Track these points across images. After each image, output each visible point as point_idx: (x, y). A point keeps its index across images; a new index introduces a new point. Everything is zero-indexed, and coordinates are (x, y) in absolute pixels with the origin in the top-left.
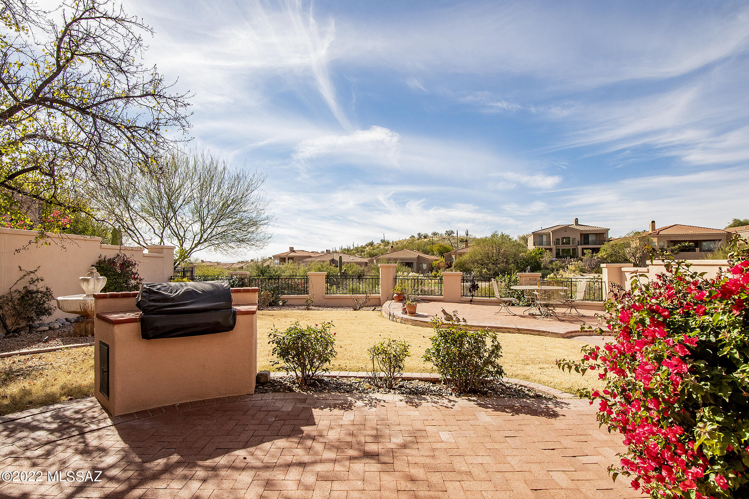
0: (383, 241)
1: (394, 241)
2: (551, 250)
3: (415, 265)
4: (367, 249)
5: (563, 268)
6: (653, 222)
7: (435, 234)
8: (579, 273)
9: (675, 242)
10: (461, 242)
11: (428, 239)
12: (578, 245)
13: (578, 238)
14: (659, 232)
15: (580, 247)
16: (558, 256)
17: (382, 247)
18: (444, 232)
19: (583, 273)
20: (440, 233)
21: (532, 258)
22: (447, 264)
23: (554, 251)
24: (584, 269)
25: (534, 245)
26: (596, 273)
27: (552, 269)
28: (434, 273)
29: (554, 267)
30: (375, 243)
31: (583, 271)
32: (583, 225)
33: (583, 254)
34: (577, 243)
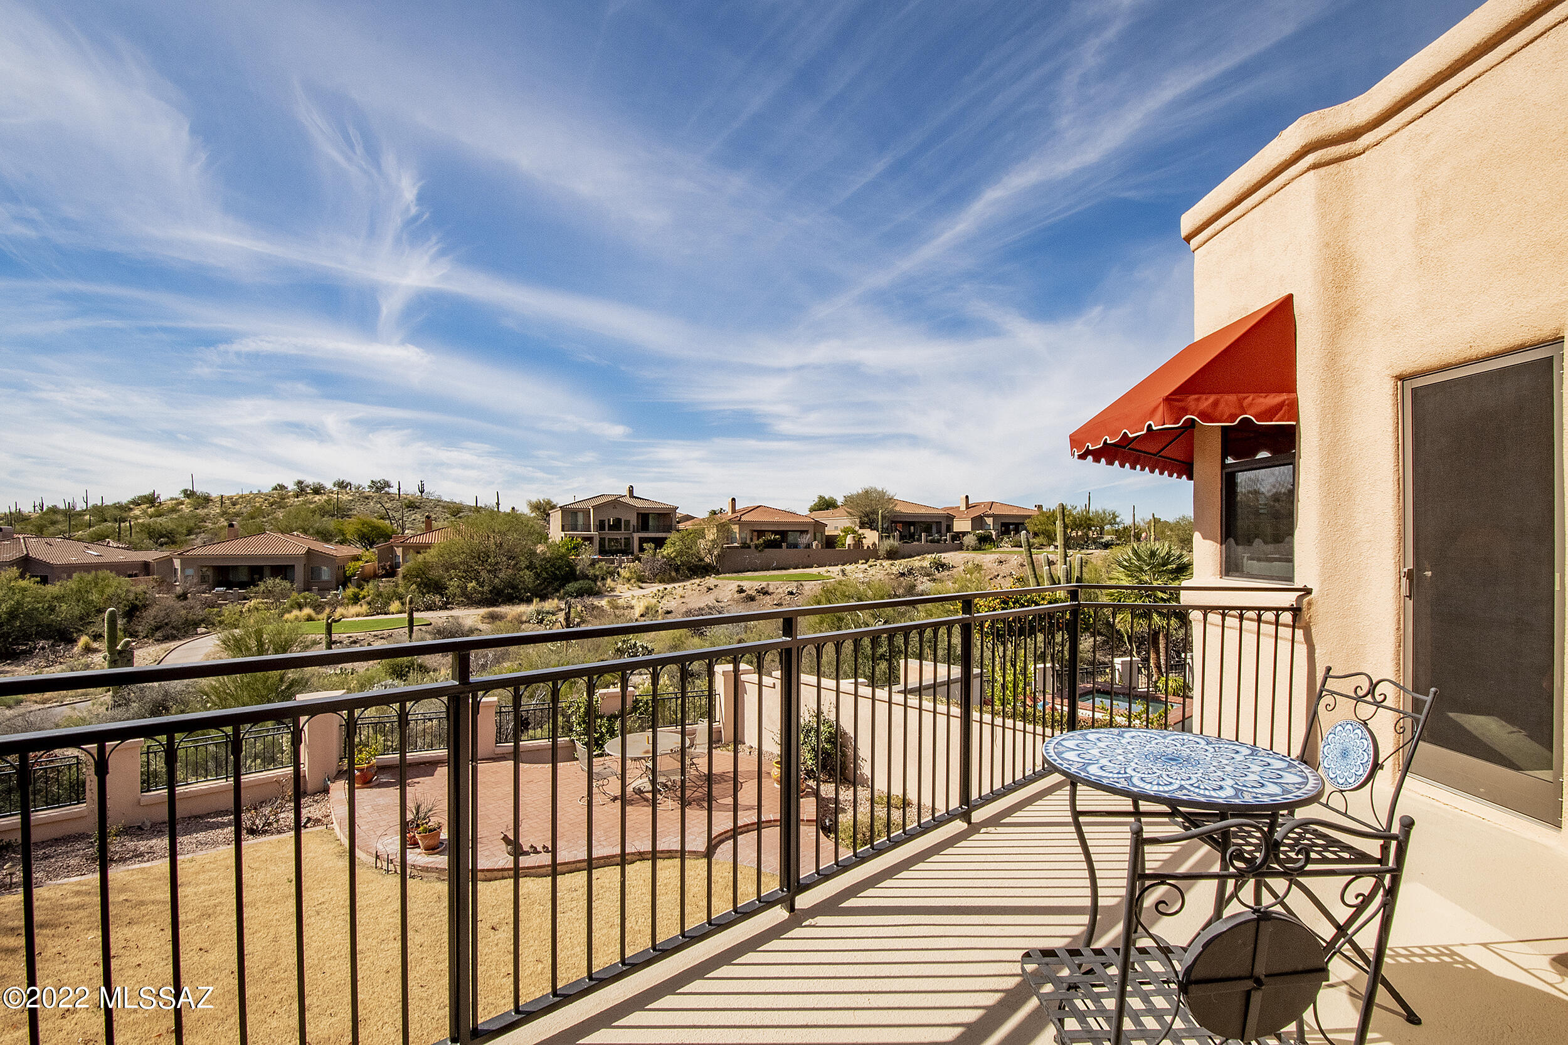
0: (189, 494)
1: (227, 494)
2: (590, 539)
3: (299, 573)
4: (137, 512)
5: (611, 574)
6: (733, 499)
7: (342, 485)
8: (637, 583)
9: (761, 533)
10: (408, 507)
11: (325, 497)
12: (634, 532)
13: (634, 521)
14: (740, 518)
15: (636, 536)
16: (602, 551)
17: (186, 509)
18: (365, 483)
19: (643, 583)
20: (355, 482)
21: (562, 557)
22: (384, 568)
23: (596, 541)
24: (643, 576)
25: (563, 530)
26: (660, 582)
27: (595, 576)
28: (351, 590)
29: (597, 573)
30: (162, 499)
31: (641, 579)
32: (641, 499)
33: (642, 550)
34: (631, 529)
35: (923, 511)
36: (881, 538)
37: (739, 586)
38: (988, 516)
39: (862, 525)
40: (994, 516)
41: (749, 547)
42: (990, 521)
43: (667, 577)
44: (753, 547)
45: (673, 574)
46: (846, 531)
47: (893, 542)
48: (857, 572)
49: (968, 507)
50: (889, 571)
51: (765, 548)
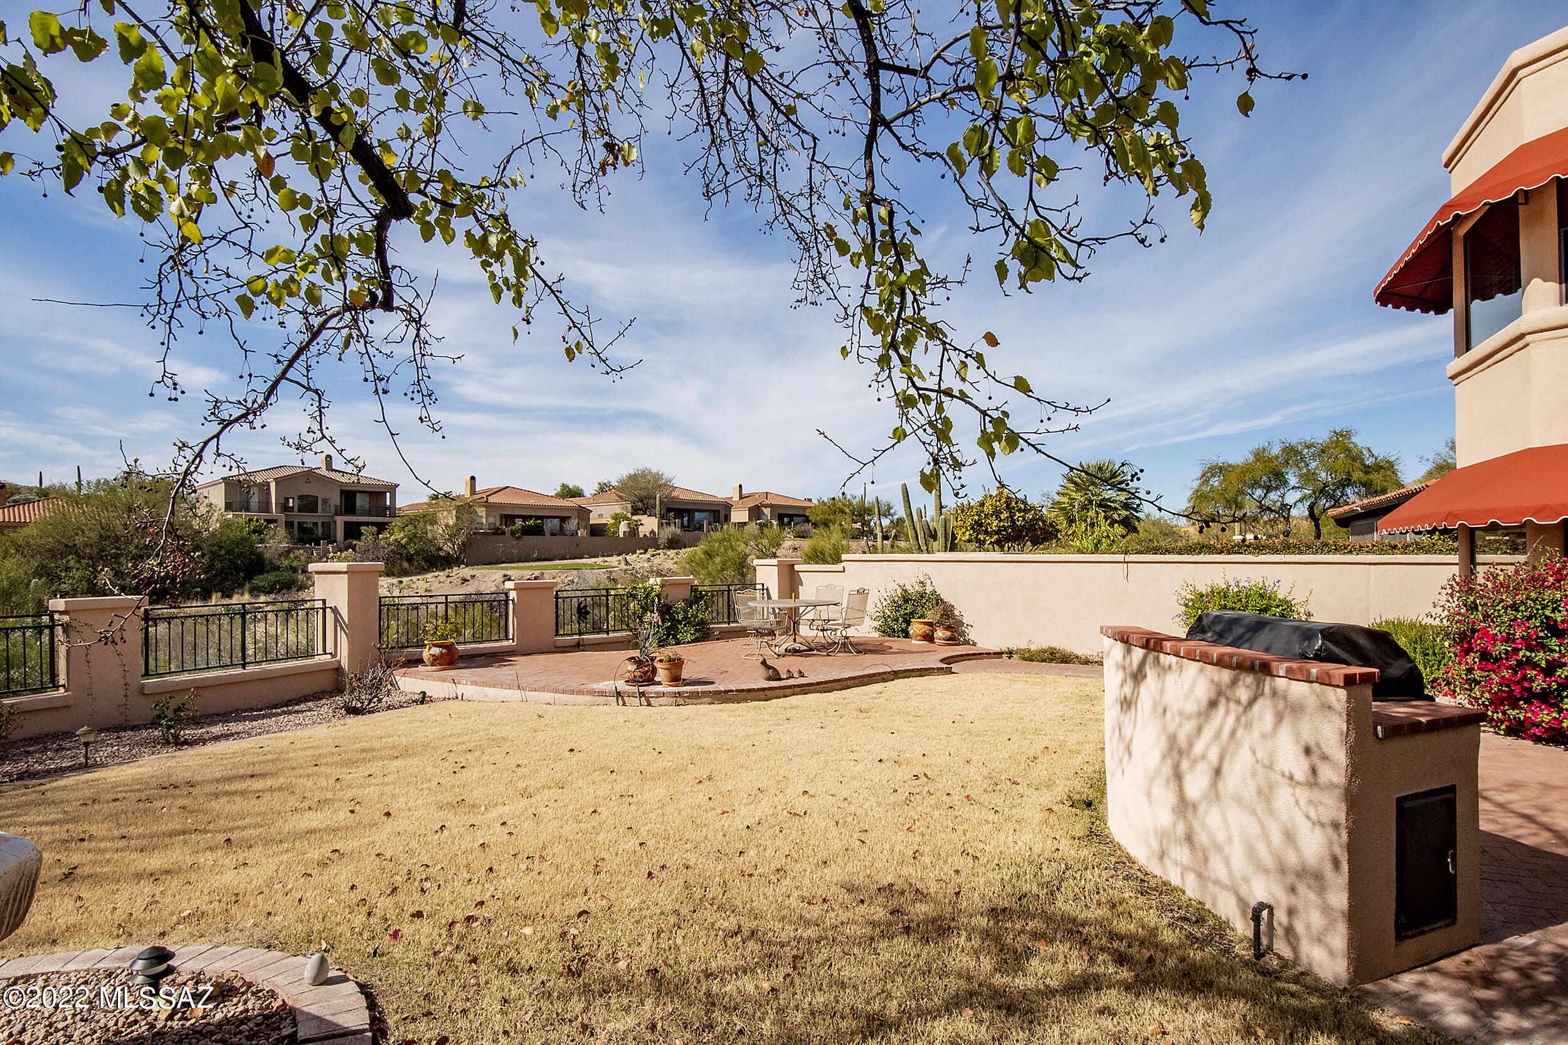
2: (273, 522)
6: (473, 478)
12: (336, 514)
13: (336, 500)
14: (484, 499)
15: (340, 520)
16: (294, 537)
21: (243, 541)
23: (283, 525)
25: (228, 510)
32: (342, 472)
33: (355, 536)
34: (333, 511)
35: (700, 498)
36: (661, 525)
37: (505, 576)
38: (766, 506)
39: (635, 512)
40: (771, 506)
41: (503, 533)
42: (767, 511)
43: (396, 570)
44: (508, 534)
45: (406, 565)
46: (617, 518)
47: (673, 530)
48: (639, 561)
49: (741, 497)
50: (676, 559)
51: (523, 534)
